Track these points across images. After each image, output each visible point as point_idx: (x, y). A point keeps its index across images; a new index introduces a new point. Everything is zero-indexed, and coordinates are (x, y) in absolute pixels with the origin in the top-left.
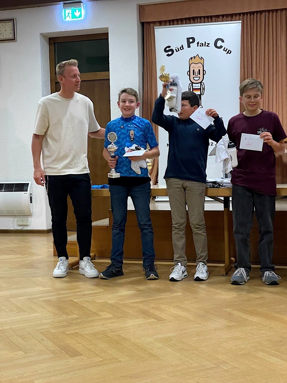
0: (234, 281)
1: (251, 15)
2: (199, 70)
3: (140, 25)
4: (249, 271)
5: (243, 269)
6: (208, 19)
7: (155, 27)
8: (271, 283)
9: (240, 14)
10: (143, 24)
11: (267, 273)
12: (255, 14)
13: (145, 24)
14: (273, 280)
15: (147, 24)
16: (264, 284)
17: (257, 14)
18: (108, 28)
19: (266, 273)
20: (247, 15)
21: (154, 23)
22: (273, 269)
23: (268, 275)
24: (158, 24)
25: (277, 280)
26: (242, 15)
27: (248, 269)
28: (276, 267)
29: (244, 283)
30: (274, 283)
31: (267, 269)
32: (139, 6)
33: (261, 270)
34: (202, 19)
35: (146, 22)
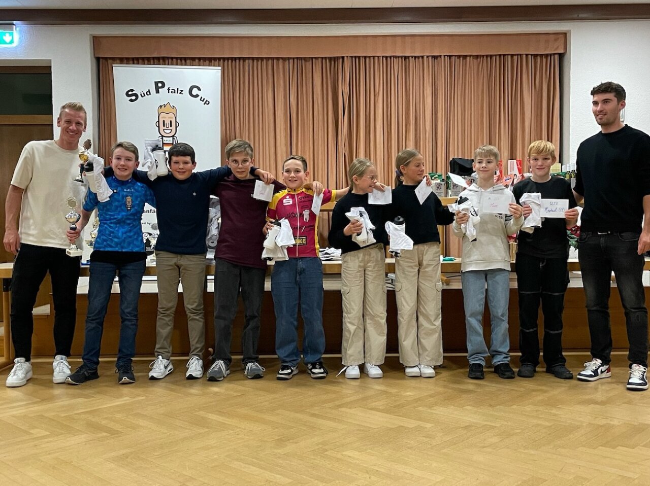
0: (211, 377)
1: (232, 62)
2: (171, 122)
3: (94, 60)
4: (228, 363)
5: (222, 362)
6: (181, 61)
7: (114, 65)
8: (254, 376)
9: (219, 59)
10: (98, 59)
11: (250, 365)
12: (237, 61)
13: (101, 60)
14: (256, 373)
15: (104, 61)
16: (246, 378)
17: (239, 61)
18: (51, 60)
19: (248, 364)
20: (228, 61)
21: (114, 59)
22: (256, 360)
23: (251, 367)
24: (118, 61)
25: (260, 373)
26: (222, 60)
27: (228, 361)
28: (260, 357)
29: (223, 378)
30: (257, 377)
31: (250, 360)
32: (94, 37)
33: (243, 361)
34: (174, 60)
35: (103, 58)
